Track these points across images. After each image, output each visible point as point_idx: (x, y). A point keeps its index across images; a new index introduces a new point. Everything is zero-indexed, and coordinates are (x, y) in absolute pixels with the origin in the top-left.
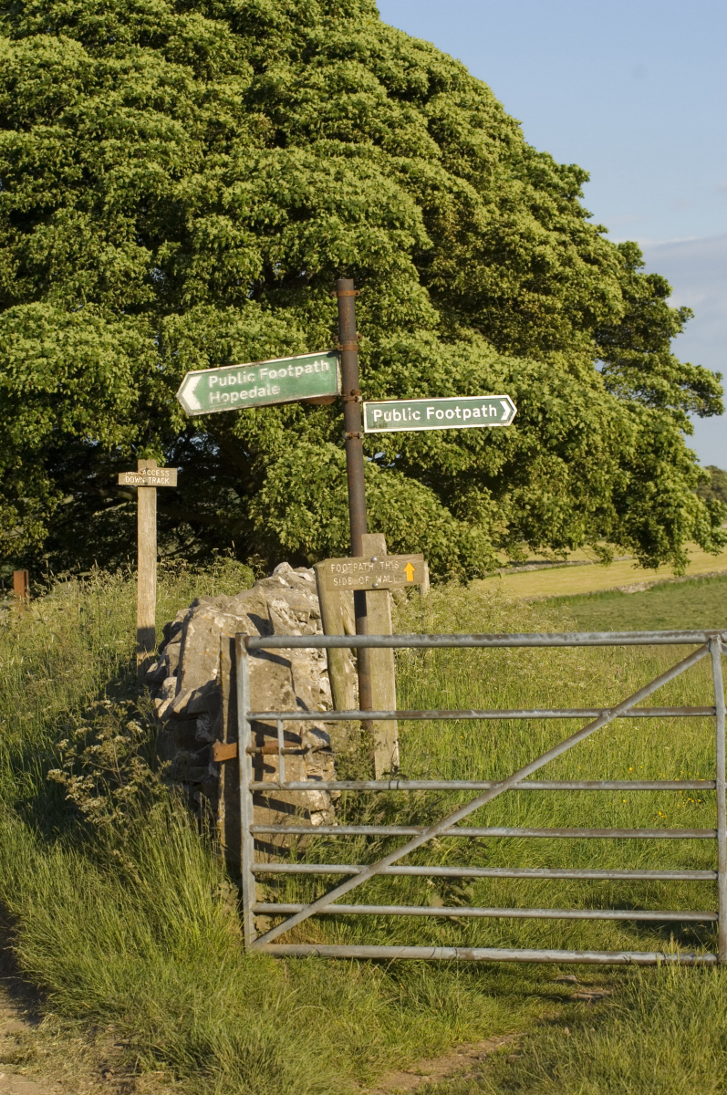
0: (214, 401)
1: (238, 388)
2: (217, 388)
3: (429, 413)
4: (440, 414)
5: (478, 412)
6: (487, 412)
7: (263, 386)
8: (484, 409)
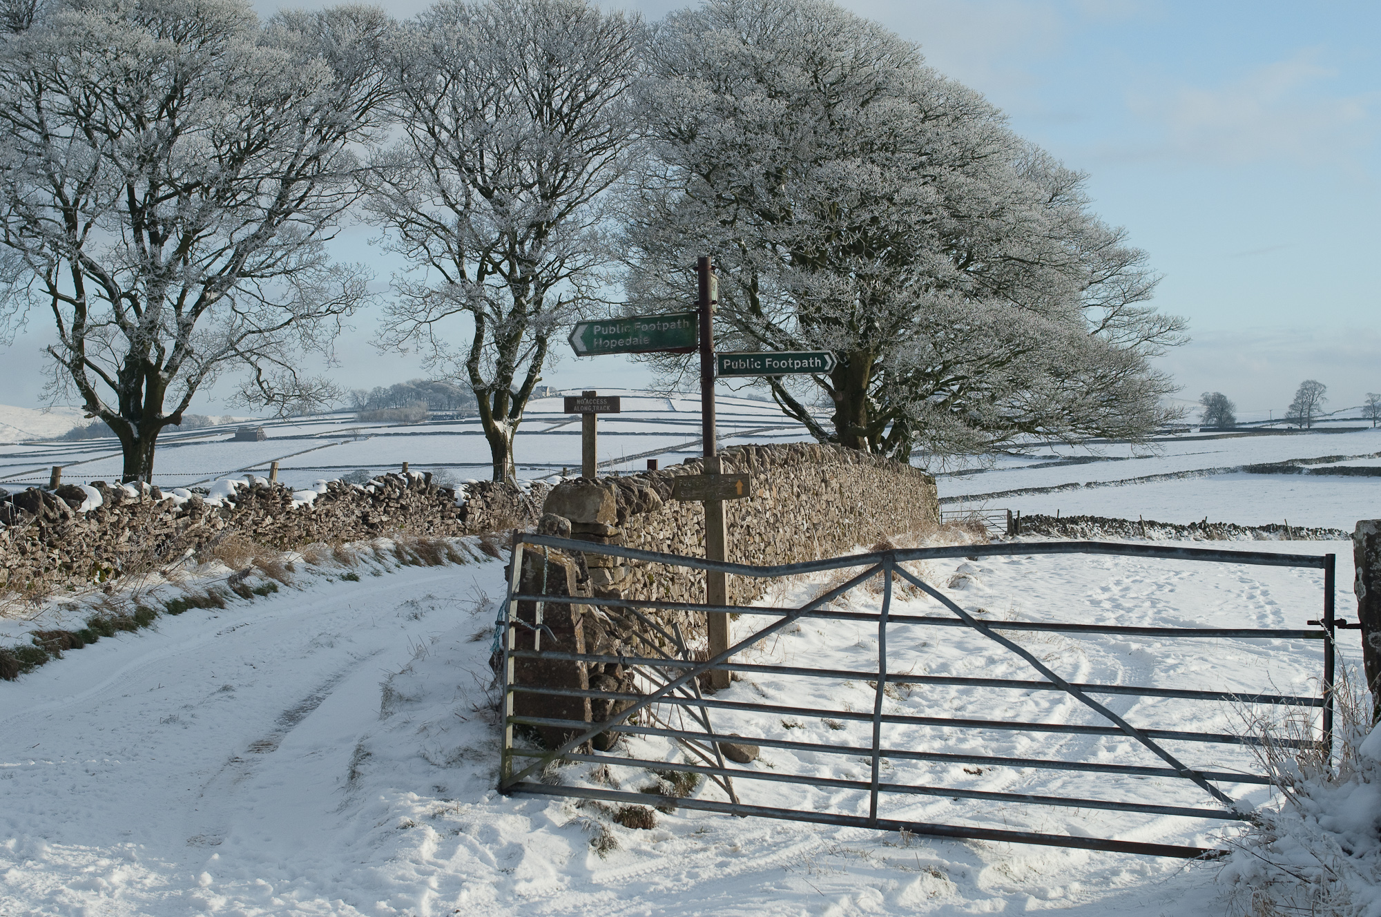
0: (598, 345)
1: (616, 336)
2: (599, 335)
3: (767, 363)
4: (776, 364)
6: (814, 363)
7: (637, 336)
8: (811, 361)
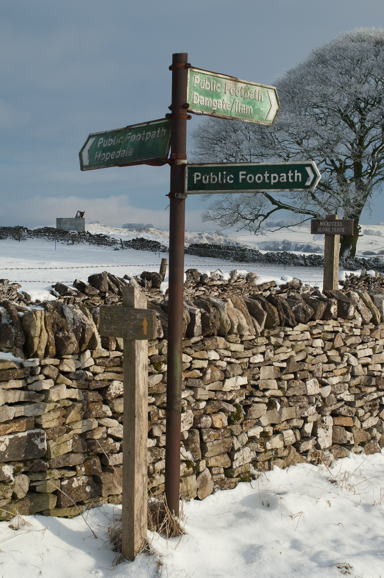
1: (111, 149)
2: (101, 147)
3: (241, 177)
4: (250, 178)
5: (285, 177)
6: (293, 177)
7: (125, 148)
